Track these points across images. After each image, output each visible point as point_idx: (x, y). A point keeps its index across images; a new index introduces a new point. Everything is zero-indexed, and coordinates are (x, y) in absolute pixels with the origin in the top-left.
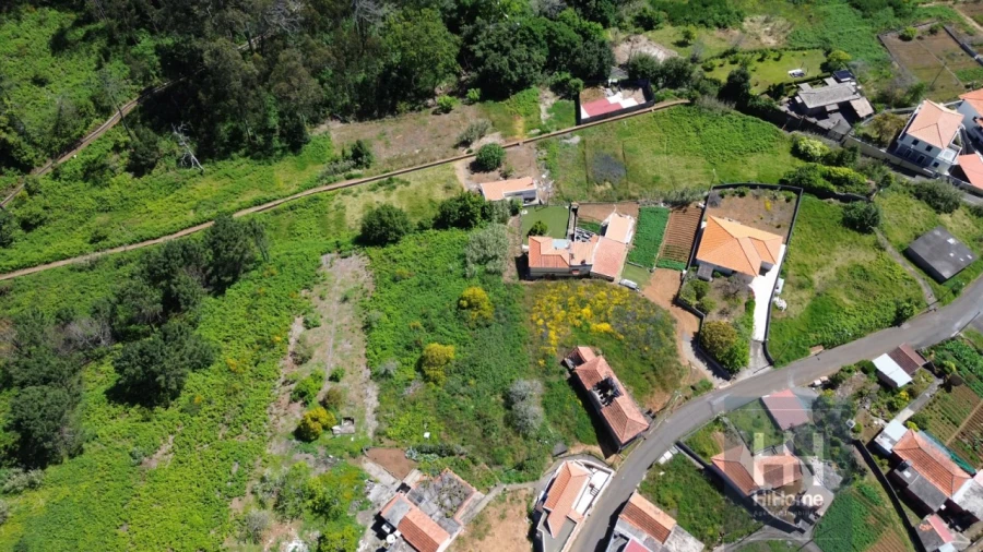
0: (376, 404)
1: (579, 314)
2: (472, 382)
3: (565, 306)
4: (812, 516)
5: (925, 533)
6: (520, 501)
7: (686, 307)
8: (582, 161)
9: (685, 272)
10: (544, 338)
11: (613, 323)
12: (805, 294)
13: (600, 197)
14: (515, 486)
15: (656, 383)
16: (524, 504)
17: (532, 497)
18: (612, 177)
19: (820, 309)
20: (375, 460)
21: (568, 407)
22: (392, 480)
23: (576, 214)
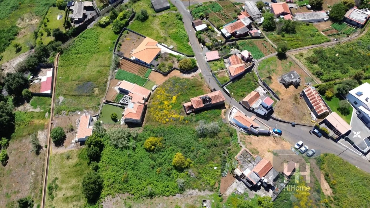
0: (197, 190)
1: (167, 106)
2: (192, 148)
3: (161, 110)
4: (251, 57)
5: (255, 35)
6: (244, 137)
7: (169, 72)
8: (77, 97)
9: (153, 69)
10: (175, 120)
11: (173, 95)
12: (169, 40)
13: (101, 93)
14: (238, 137)
15: (199, 88)
16: (245, 136)
17: (242, 133)
18: (92, 86)
19: (175, 38)
20: (225, 190)
21: (207, 115)
22: (235, 183)
23: (111, 102)
